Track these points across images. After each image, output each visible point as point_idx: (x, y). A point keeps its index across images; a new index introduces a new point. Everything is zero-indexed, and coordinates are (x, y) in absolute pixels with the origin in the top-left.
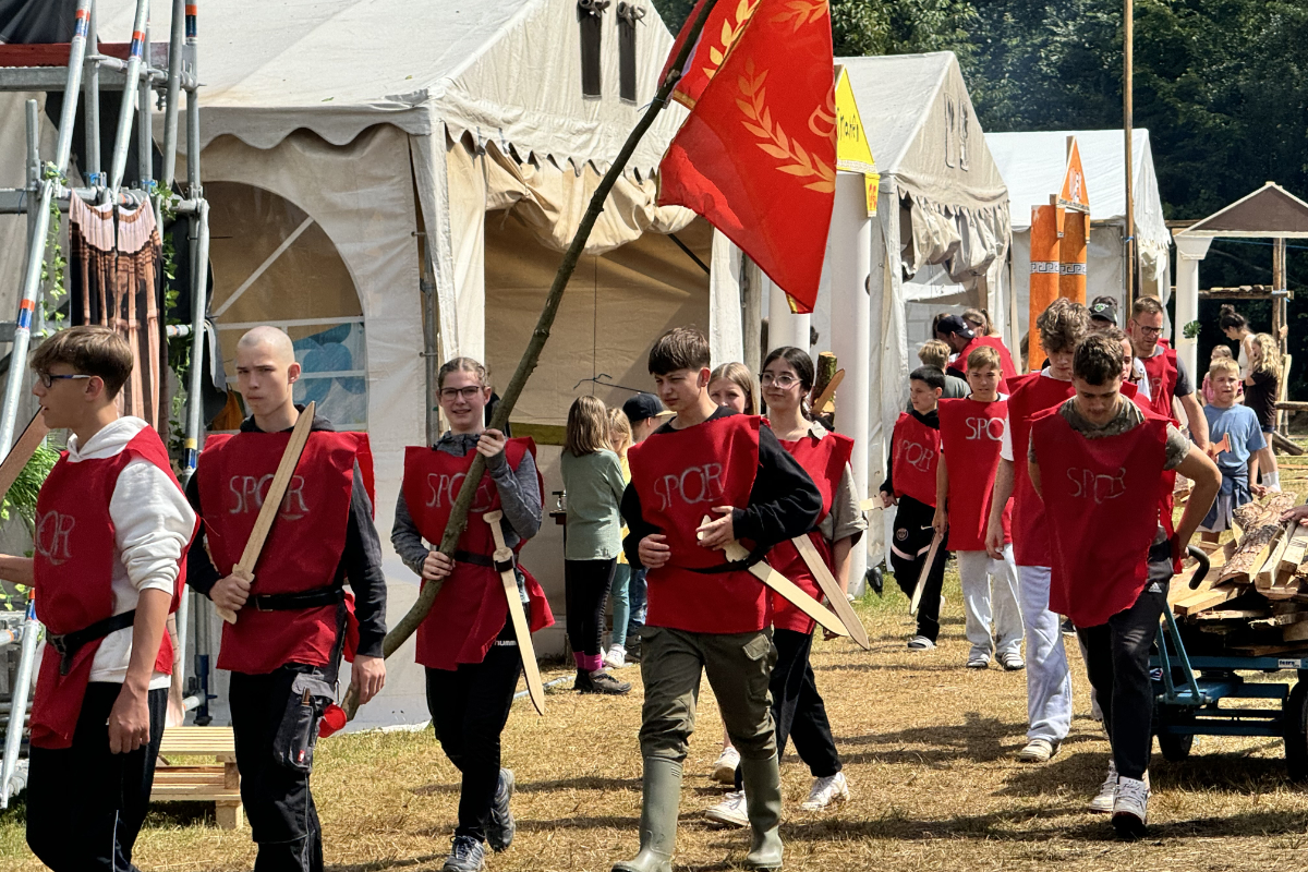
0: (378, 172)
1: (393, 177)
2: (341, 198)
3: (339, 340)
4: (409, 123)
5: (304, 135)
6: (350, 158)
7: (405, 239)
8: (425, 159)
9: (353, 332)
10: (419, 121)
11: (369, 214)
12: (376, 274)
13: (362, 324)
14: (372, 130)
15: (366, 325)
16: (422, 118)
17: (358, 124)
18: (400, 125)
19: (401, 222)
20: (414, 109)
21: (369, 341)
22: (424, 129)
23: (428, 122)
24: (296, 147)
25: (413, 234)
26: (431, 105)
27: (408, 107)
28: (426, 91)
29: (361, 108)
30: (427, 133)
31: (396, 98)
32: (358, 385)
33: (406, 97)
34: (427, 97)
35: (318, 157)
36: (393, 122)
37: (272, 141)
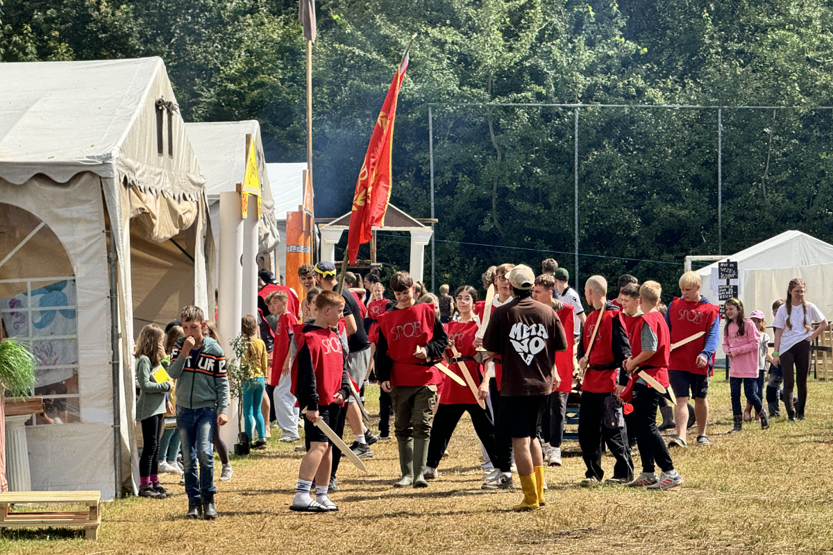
0: (84, 197)
1: (92, 200)
2: (62, 212)
3: (60, 290)
4: (102, 171)
5: (41, 177)
6: (68, 190)
7: (98, 234)
8: (111, 191)
9: (69, 285)
10: (107, 170)
11: (78, 220)
12: (83, 252)
13: (74, 280)
14: (79, 175)
15: (76, 281)
16: (108, 168)
17: (72, 171)
18: (96, 173)
19: (97, 225)
20: (104, 164)
21: (78, 290)
22: (110, 175)
23: (112, 171)
24: (36, 183)
25: (103, 231)
26: (113, 162)
27: (101, 163)
28: (110, 154)
29: (75, 162)
30: (112, 176)
31: (93, 157)
32: (72, 314)
33: (99, 157)
34: (111, 157)
35: (49, 189)
36: (92, 171)
37: (22, 180)
